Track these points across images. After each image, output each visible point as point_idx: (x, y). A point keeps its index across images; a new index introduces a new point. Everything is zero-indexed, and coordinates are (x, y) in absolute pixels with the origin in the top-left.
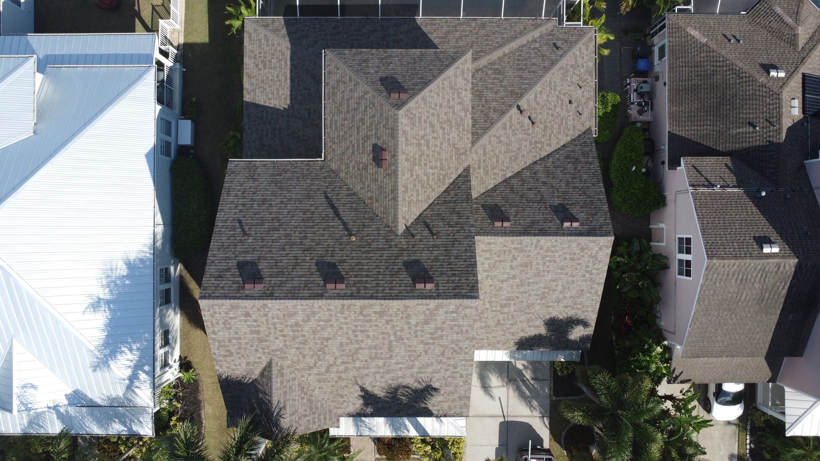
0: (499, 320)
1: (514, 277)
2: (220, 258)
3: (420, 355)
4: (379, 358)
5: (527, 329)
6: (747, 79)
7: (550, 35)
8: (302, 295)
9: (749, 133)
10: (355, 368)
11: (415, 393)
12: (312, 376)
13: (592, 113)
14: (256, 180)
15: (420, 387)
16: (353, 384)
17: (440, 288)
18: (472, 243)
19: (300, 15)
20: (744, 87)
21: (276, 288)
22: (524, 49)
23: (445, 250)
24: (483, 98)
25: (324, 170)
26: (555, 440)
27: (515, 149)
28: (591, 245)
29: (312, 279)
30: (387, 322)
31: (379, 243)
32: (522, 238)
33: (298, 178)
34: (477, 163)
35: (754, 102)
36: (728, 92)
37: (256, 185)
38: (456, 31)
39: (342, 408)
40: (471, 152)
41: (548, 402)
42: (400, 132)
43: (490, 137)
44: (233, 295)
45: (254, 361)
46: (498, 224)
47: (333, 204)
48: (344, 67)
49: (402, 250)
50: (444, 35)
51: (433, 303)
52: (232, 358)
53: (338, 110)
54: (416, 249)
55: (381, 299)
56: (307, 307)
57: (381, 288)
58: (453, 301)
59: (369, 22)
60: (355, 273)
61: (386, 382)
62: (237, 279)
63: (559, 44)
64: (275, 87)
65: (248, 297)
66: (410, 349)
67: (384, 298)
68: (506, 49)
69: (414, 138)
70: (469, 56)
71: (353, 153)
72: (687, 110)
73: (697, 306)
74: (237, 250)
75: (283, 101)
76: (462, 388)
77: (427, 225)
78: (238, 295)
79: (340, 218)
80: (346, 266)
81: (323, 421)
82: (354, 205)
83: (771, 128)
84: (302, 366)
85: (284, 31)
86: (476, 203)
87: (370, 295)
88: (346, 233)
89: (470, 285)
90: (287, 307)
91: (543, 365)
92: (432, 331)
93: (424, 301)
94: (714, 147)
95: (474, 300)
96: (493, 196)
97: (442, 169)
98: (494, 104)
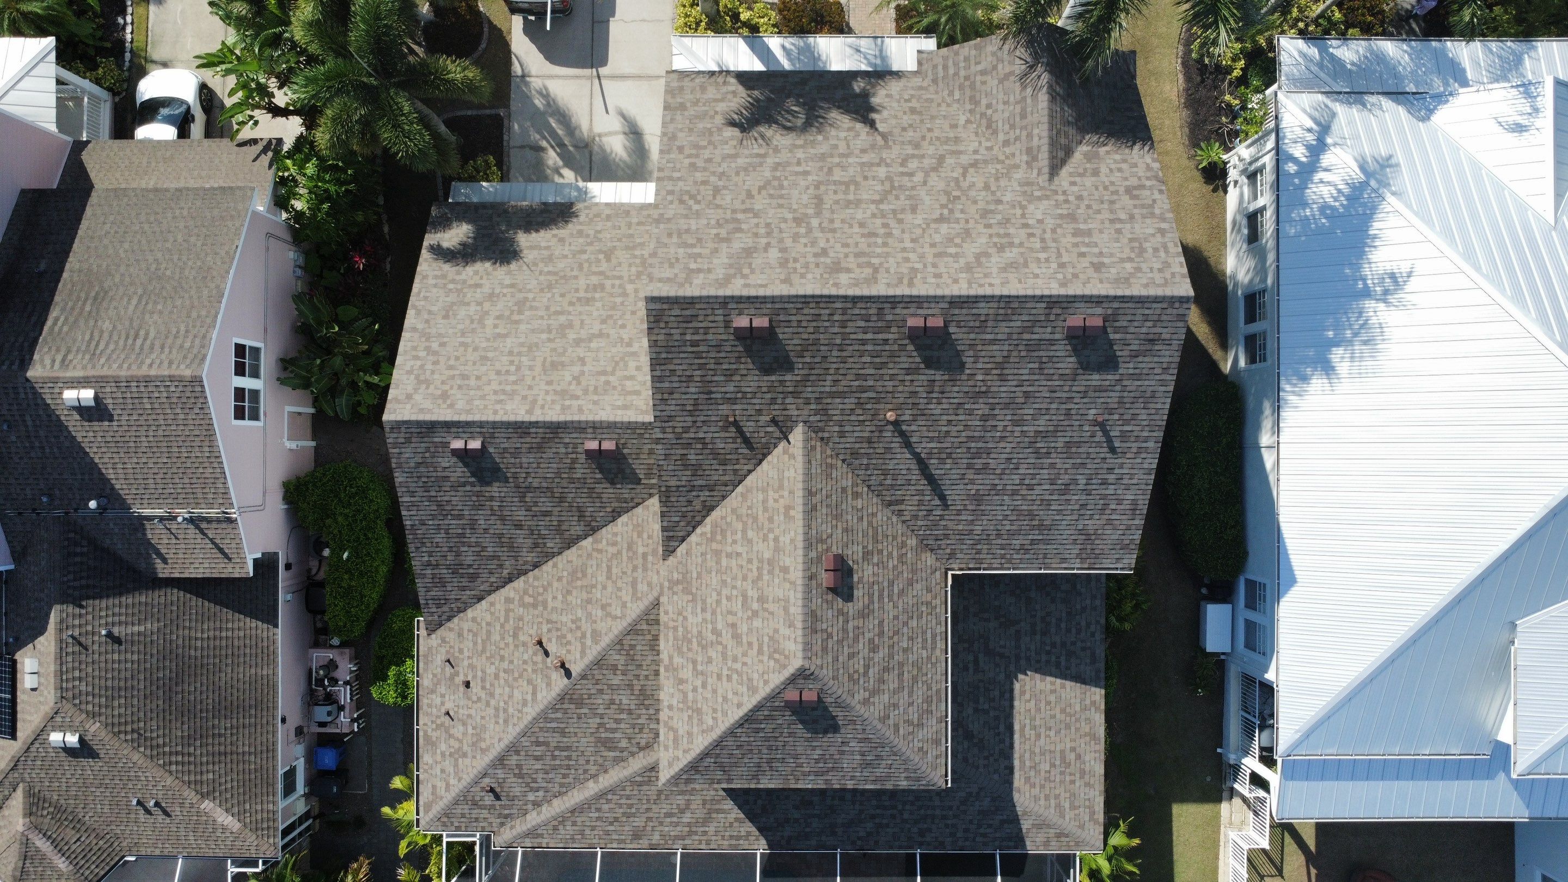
0: (608, 259)
1: (578, 342)
2: (1151, 377)
3: (760, 189)
4: (841, 183)
5: (554, 242)
6: (123, 728)
7: (506, 817)
8: (991, 305)
9: (120, 623)
10: (887, 165)
11: (770, 116)
12: (971, 149)
13: (426, 663)
14: (1081, 532)
15: (762, 129)
16: (890, 133)
17: (721, 318)
18: (659, 408)
19: (994, 855)
20: (129, 712)
21: (1043, 318)
22: (557, 788)
23: (711, 393)
24: (637, 692)
25: (948, 551)
26: (500, 30)
27: (575, 593)
28: (427, 404)
29: (972, 336)
30: (824, 252)
31: (841, 406)
32: (562, 418)
33: (999, 536)
34: (650, 565)
35: (109, 683)
36: (161, 702)
37: (1081, 522)
38: (689, 825)
39: (912, 88)
40: (662, 587)
41: (515, 105)
42: (799, 625)
43: (623, 617)
44: (1126, 305)
45: (1085, 179)
46: (608, 445)
47: (929, 484)
48: (908, 753)
49: (795, 394)
50: (714, 815)
51: (736, 288)
52: (1128, 183)
53: (920, 669)
54: (769, 396)
55: (838, 297)
56: (982, 281)
57: (836, 318)
58: (697, 293)
59: (859, 843)
60: (887, 348)
61: (826, 138)
62: (1117, 336)
63: (489, 799)
64: (1043, 716)
65: (1097, 300)
66: (781, 201)
67: (830, 299)
68: (592, 788)
69: (772, 613)
70: (665, 775)
71: (891, 584)
72: (241, 669)
73: (222, 286)
74: (1118, 394)
75: (1027, 687)
76: (680, 126)
77: (747, 442)
78: (1116, 305)
79: (917, 456)
80: (904, 362)
81: (950, 63)
82: (889, 482)
83: (76, 633)
84: (991, 169)
85: (1025, 825)
86: (652, 486)
87: (859, 305)
88: (904, 428)
89: (662, 325)
90: (1020, 282)
91: (522, 176)
92: (738, 235)
93: (753, 292)
94: (188, 596)
95: (656, 294)
96: (619, 500)
97: (717, 553)
98: (616, 680)
